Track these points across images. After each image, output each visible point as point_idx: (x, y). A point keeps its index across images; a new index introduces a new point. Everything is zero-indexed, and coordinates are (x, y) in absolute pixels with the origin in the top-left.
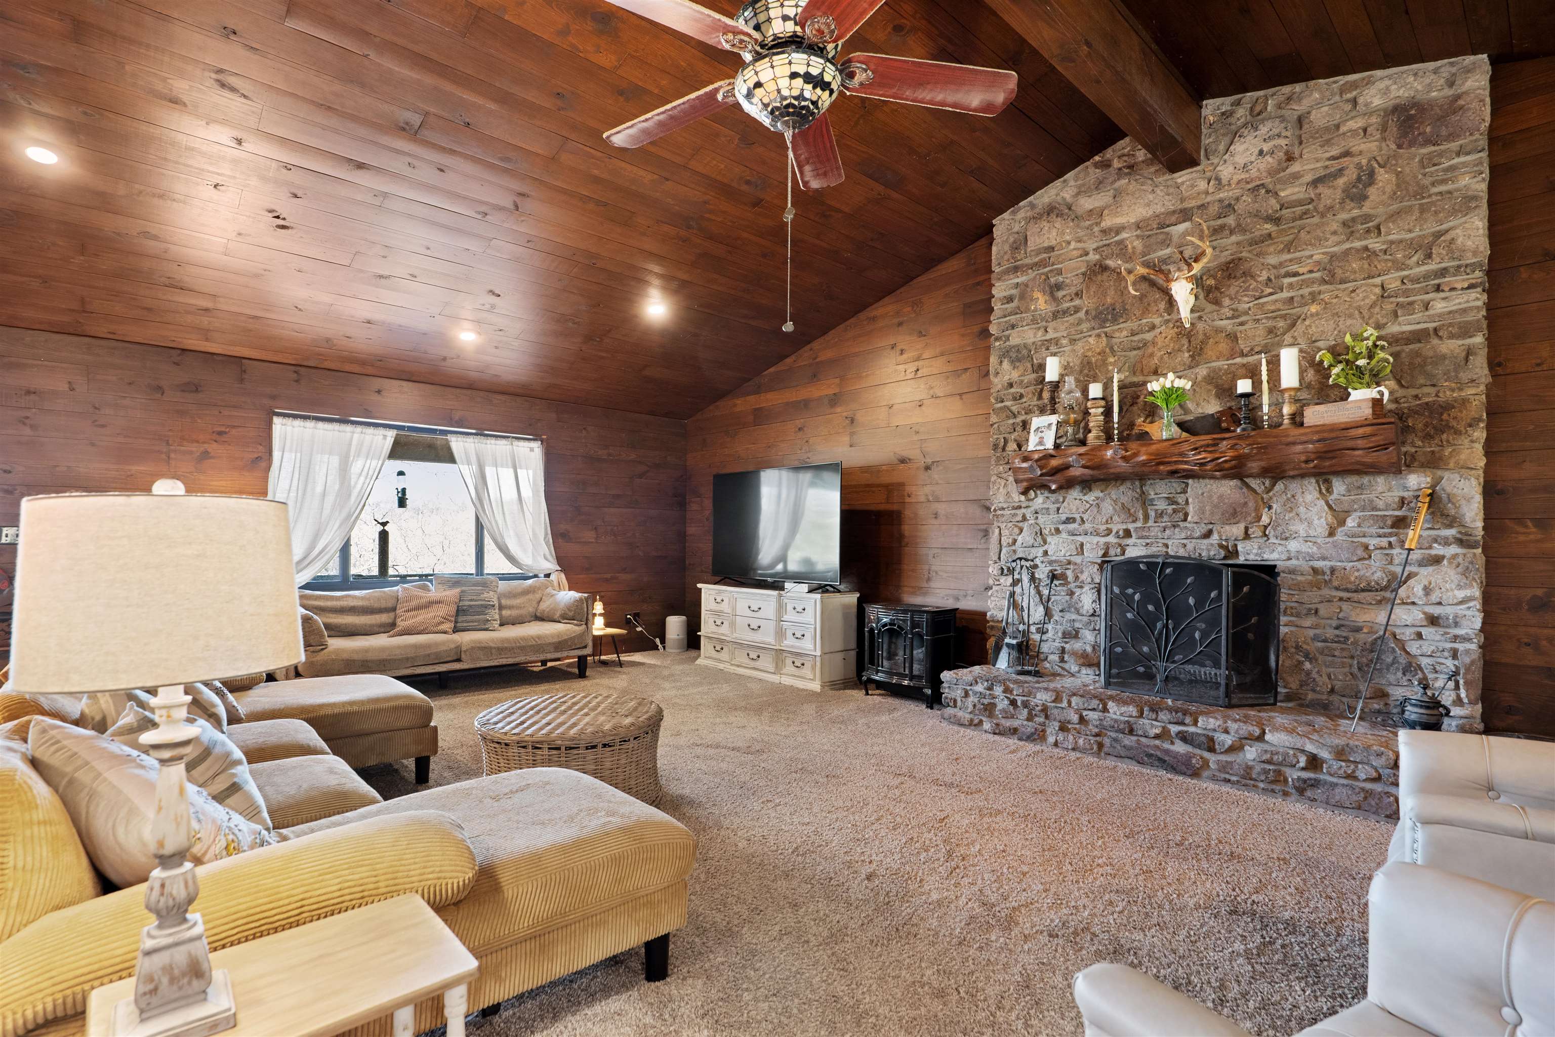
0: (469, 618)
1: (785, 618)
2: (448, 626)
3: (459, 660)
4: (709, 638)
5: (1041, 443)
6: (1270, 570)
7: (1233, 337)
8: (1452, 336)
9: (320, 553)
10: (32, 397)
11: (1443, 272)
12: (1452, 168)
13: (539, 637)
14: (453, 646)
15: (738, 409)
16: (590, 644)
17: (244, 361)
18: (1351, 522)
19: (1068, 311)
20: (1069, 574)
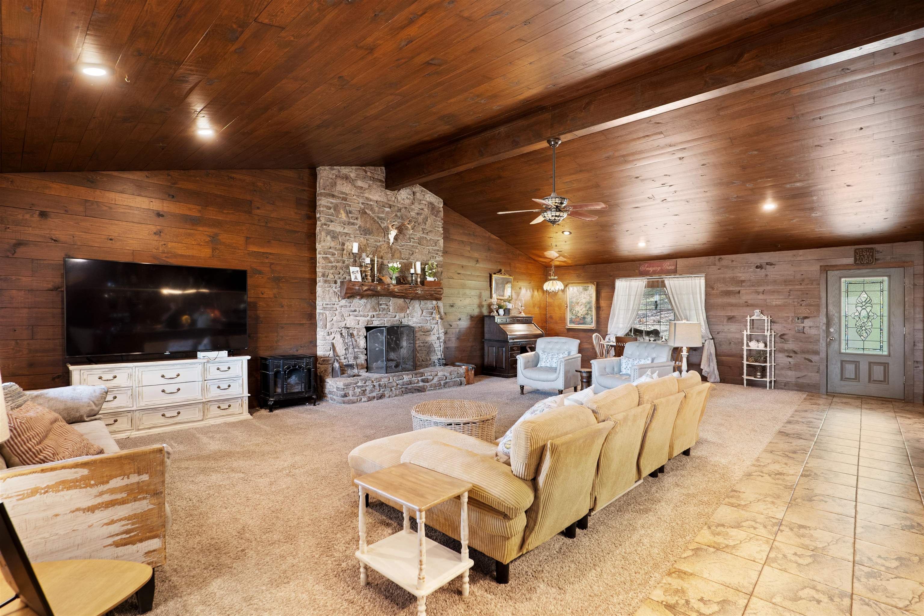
1: (210, 377)
19: (353, 224)
20: (355, 333)
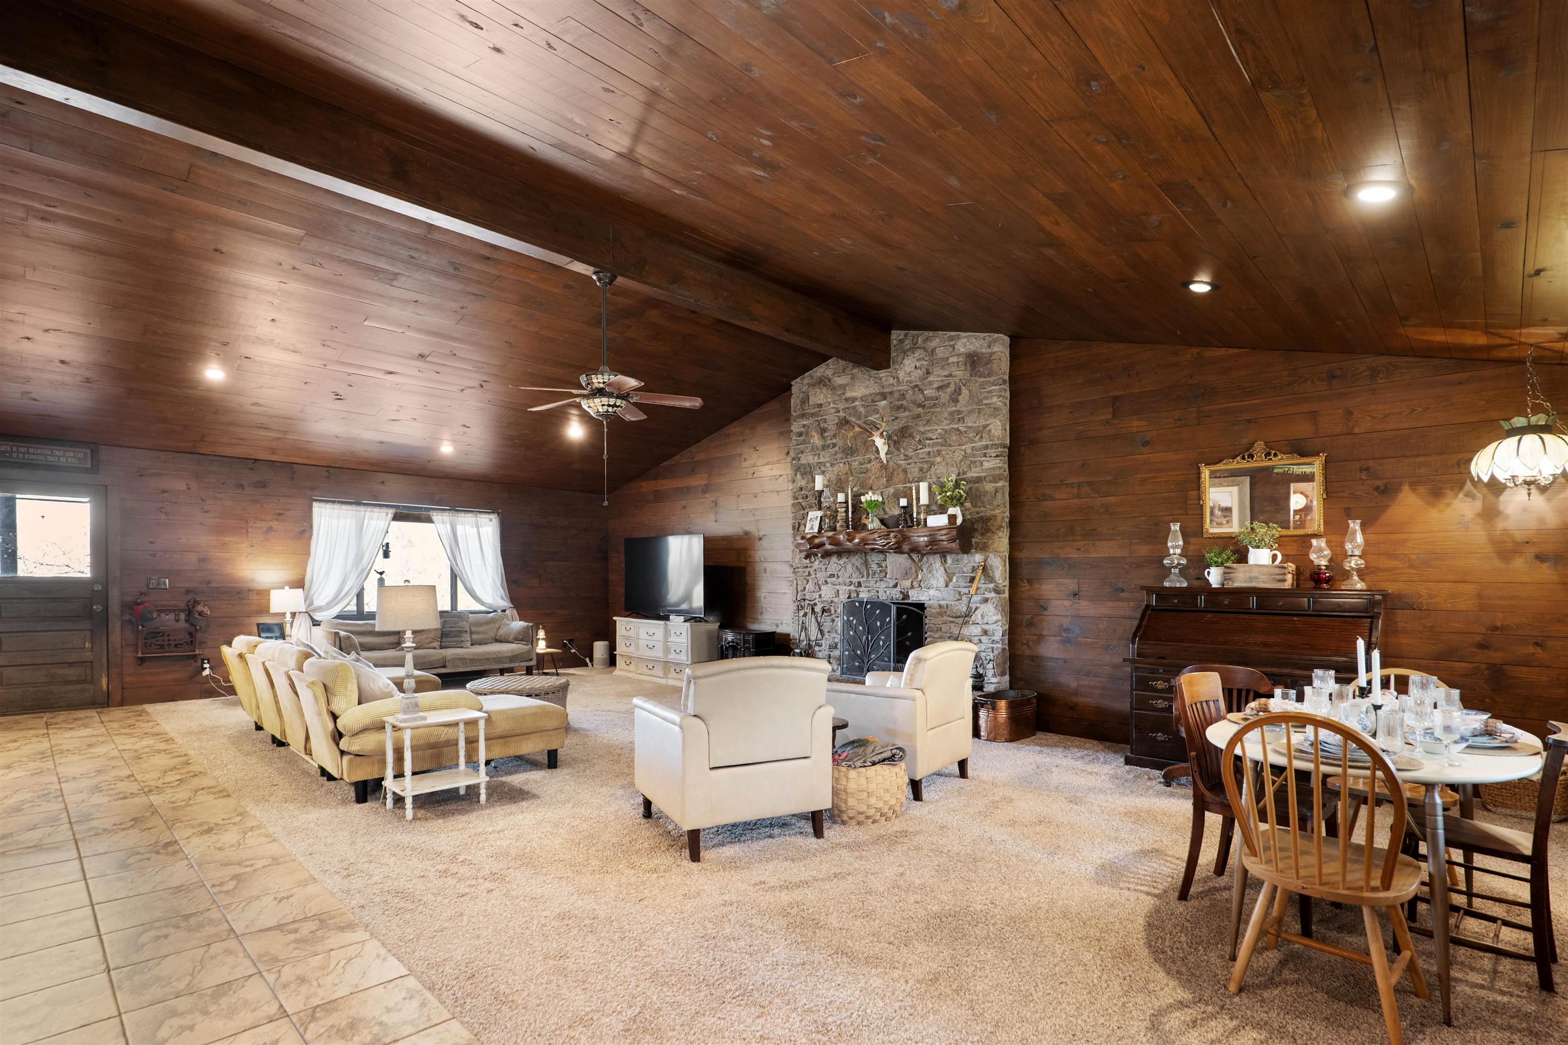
0: (449, 639)
1: (670, 639)
2: (436, 644)
3: (444, 667)
4: (622, 655)
5: (812, 528)
6: (921, 606)
7: (905, 471)
8: (990, 482)
9: (345, 595)
10: (166, 495)
11: (986, 447)
12: (990, 392)
13: (499, 652)
14: (440, 657)
15: (643, 490)
16: (535, 658)
17: (294, 466)
18: (954, 579)
19: (830, 446)
20: (832, 609)
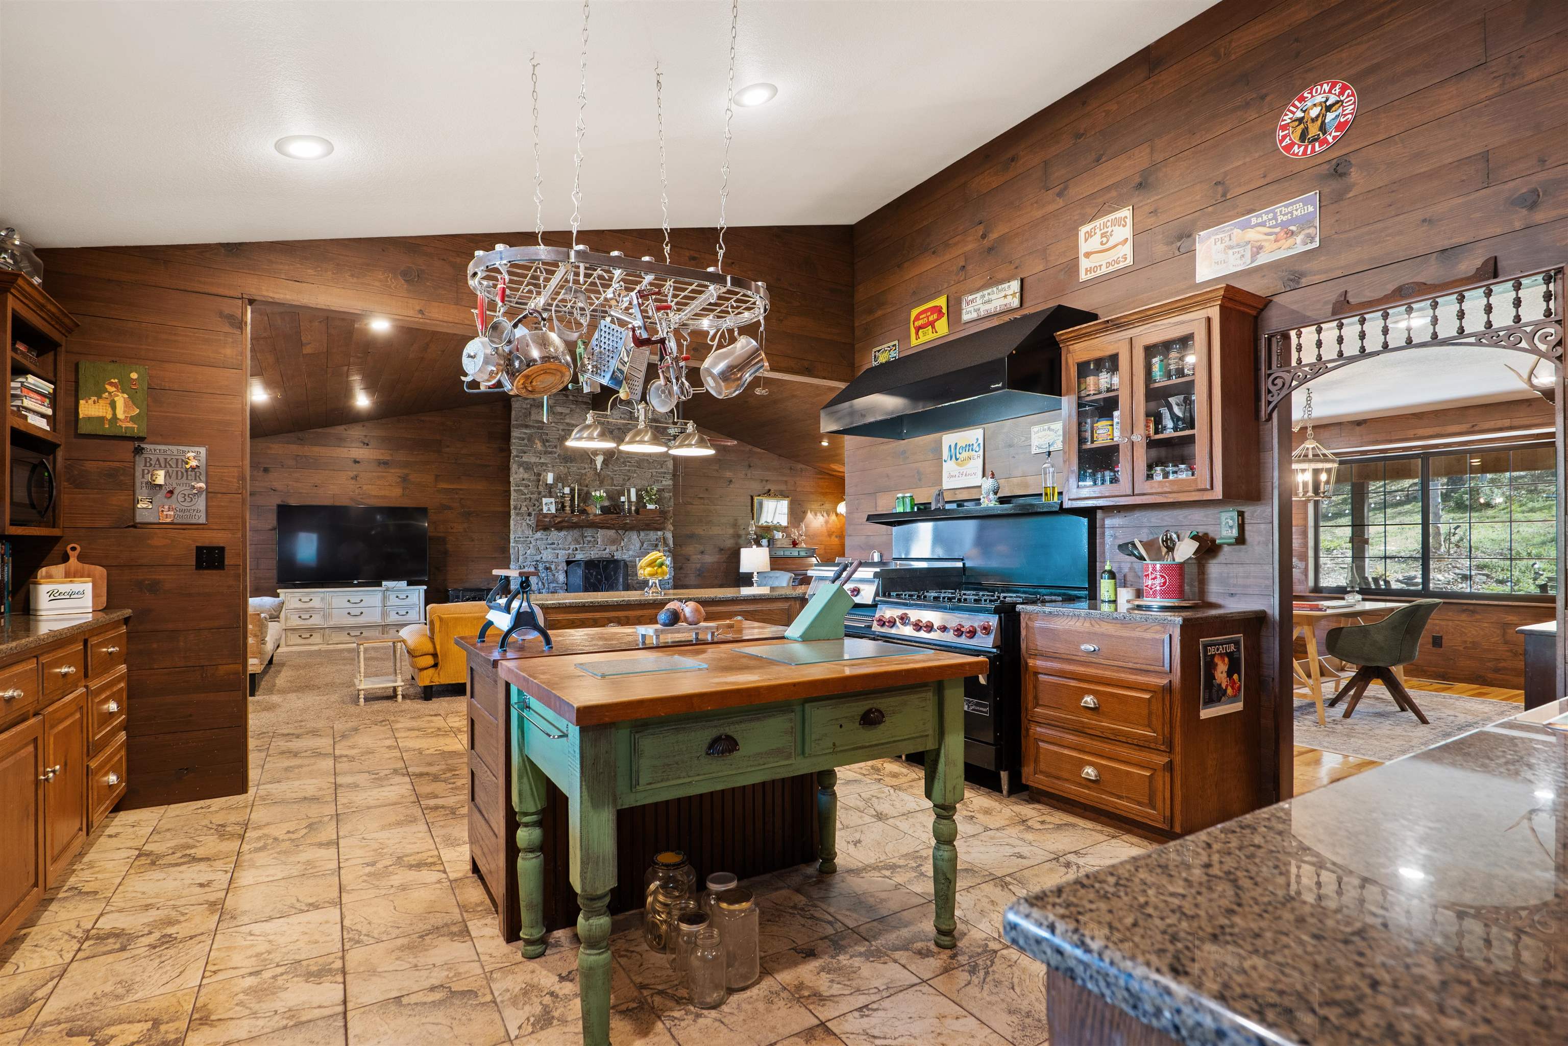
1: (389, 604)
5: (549, 510)
7: (612, 479)
8: (667, 492)
11: (664, 473)
18: (645, 545)
19: (551, 453)
20: (553, 567)
